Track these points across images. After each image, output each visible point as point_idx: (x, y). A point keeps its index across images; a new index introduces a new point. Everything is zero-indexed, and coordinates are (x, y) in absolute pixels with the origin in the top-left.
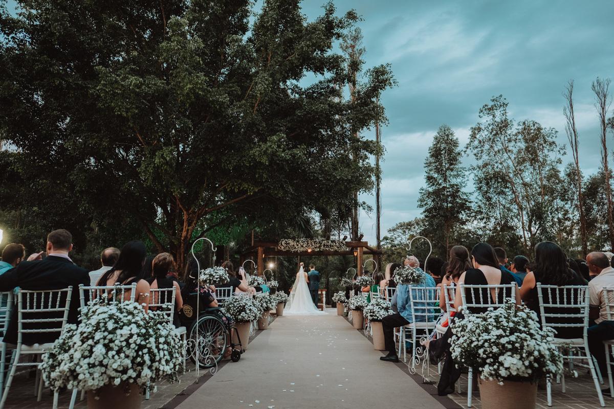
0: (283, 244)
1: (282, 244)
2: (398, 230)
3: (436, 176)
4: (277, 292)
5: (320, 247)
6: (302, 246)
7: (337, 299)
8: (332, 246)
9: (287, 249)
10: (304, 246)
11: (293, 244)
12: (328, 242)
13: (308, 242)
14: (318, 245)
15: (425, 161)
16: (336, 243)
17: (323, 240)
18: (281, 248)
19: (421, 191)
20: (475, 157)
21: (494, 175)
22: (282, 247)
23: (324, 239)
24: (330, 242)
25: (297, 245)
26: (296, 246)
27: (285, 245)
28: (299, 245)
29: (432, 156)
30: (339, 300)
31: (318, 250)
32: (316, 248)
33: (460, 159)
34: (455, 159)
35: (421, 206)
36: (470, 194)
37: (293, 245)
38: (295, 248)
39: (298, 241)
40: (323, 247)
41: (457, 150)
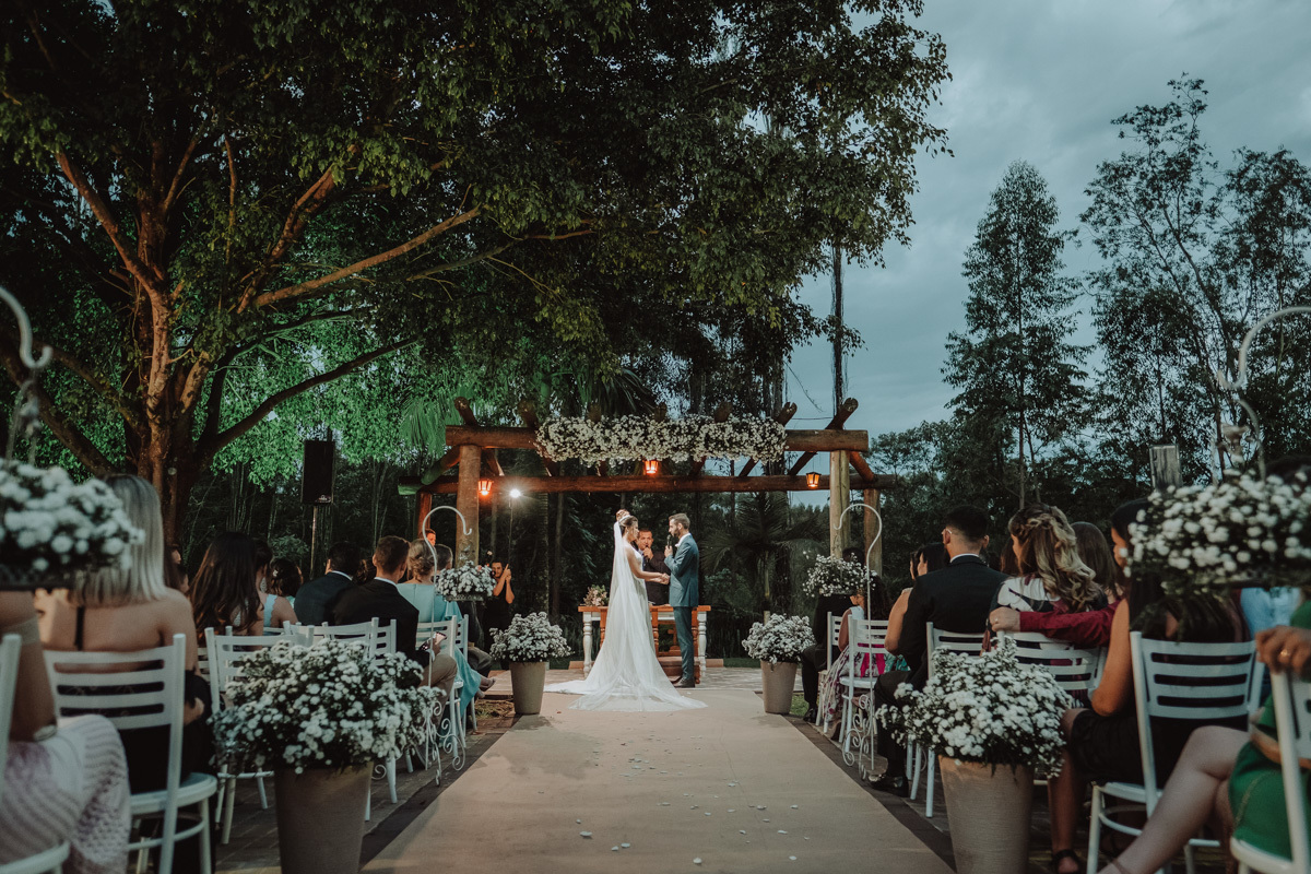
0: (552, 435)
1: (547, 437)
2: (876, 455)
3: (991, 300)
4: (518, 617)
5: (690, 447)
6: (625, 444)
7: (763, 645)
8: (738, 444)
9: (568, 454)
10: (633, 442)
11: (589, 434)
12: (723, 429)
13: (646, 427)
14: (684, 440)
15: (966, 259)
16: (751, 434)
17: (703, 422)
18: (544, 449)
19: (952, 342)
20: (1097, 248)
21: (1148, 300)
22: (550, 448)
23: (708, 418)
24: (729, 429)
25: (607, 440)
26: (600, 442)
27: (559, 440)
28: (614, 439)
29: (984, 245)
30: (770, 653)
31: (685, 458)
32: (675, 449)
33: (1059, 255)
34: (1047, 256)
35: (955, 380)
36: (1084, 349)
37: (592, 439)
38: (598, 450)
39: (608, 426)
40: (701, 446)
41: (1052, 230)
